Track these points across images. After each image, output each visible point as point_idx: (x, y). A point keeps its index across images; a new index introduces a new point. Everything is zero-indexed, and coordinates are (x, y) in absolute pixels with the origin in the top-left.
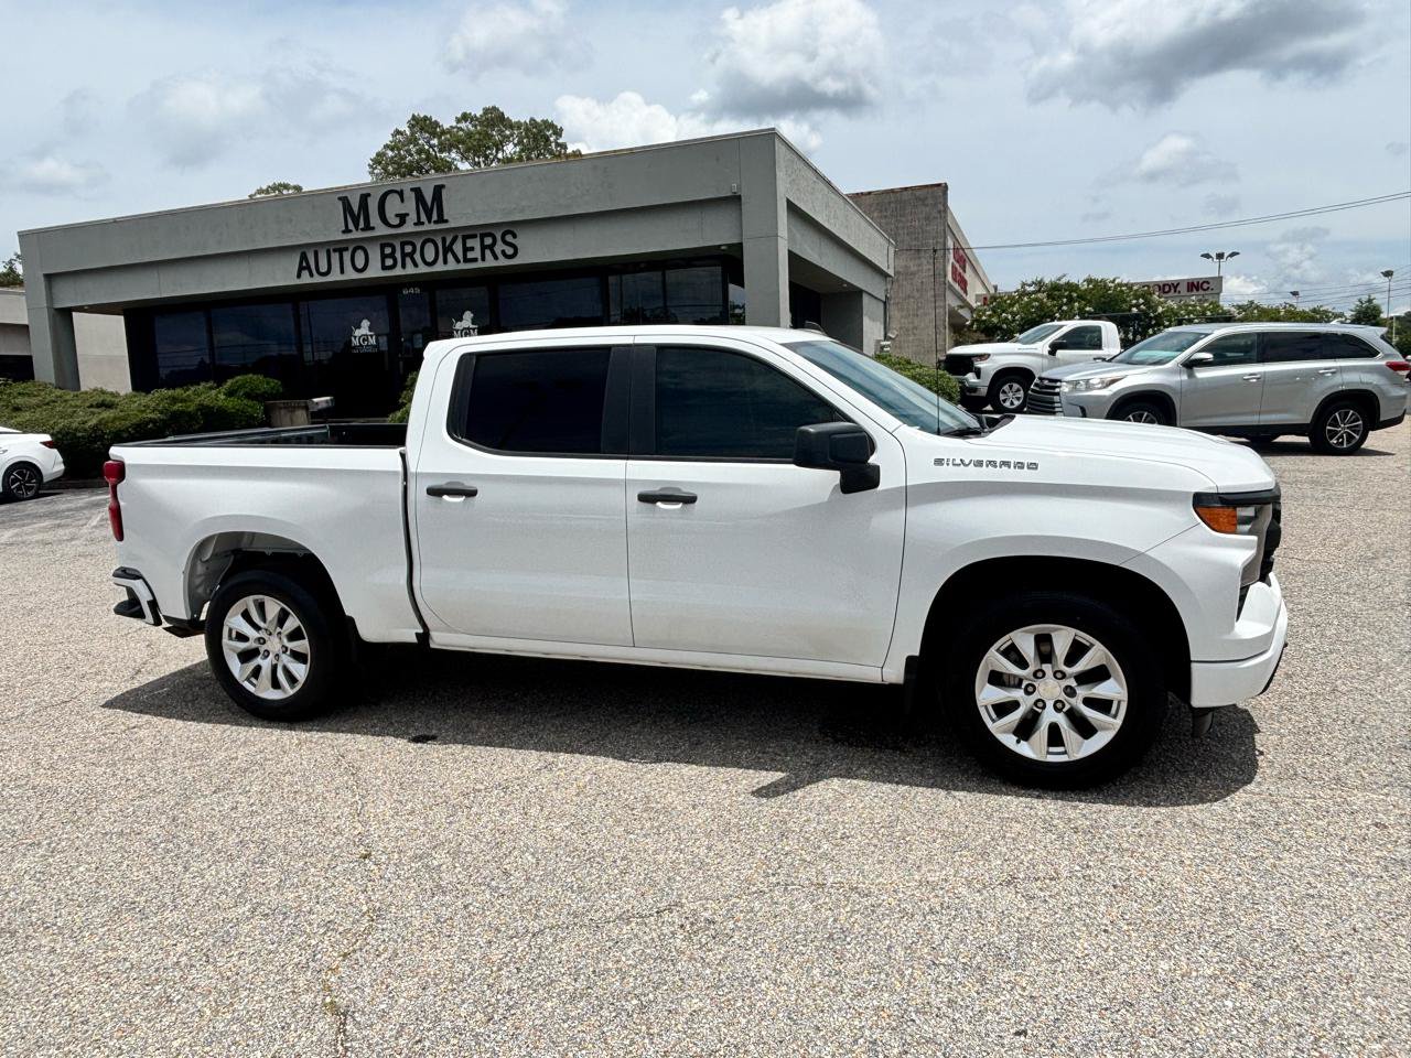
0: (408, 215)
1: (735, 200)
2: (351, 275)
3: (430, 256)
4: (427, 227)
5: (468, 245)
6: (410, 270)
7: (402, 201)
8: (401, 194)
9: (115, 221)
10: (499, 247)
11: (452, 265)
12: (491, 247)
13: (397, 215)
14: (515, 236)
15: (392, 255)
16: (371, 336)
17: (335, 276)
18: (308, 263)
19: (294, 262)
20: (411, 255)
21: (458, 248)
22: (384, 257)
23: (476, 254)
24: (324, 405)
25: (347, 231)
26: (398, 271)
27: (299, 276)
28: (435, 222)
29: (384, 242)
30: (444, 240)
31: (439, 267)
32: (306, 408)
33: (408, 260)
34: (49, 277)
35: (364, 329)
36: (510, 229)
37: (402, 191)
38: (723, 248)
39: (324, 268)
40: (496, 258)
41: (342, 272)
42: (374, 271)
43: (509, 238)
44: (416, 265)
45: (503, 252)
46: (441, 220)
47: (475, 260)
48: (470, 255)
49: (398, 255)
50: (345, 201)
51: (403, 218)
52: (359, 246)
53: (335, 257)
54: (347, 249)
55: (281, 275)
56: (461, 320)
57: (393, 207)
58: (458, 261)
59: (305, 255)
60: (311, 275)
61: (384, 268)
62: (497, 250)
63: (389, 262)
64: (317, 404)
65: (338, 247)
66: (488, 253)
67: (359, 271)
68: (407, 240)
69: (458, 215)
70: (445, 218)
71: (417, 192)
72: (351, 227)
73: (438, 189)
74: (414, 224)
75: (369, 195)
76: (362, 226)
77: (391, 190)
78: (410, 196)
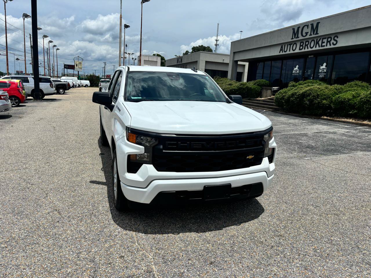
0: (308, 32)
2: (292, 52)
3: (312, 46)
4: (313, 36)
5: (323, 41)
6: (306, 50)
7: (308, 28)
8: (308, 26)
9: (247, 38)
10: (333, 41)
11: (318, 48)
12: (330, 42)
13: (305, 33)
14: (337, 37)
15: (302, 46)
16: (298, 70)
17: (288, 52)
18: (282, 49)
19: (279, 48)
20: (307, 45)
21: (320, 43)
22: (300, 46)
23: (325, 44)
24: (276, 89)
25: (292, 38)
26: (303, 50)
27: (280, 52)
28: (315, 34)
29: (301, 41)
30: (317, 40)
31: (314, 49)
32: (271, 90)
33: (306, 47)
34: (234, 53)
35: (296, 68)
36: (336, 35)
37: (308, 25)
39: (285, 50)
40: (330, 45)
41: (289, 51)
42: (297, 51)
43: (336, 38)
44: (308, 48)
45: (333, 43)
46: (317, 33)
47: (324, 46)
48: (323, 44)
49: (304, 45)
50: (294, 29)
51: (307, 33)
52: (295, 43)
53: (289, 46)
54: (292, 44)
55: (275, 52)
56: (322, 66)
57: (305, 30)
58: (319, 46)
59: (282, 46)
60: (282, 52)
61: (300, 49)
62: (331, 42)
63: (301, 48)
64: (274, 89)
65: (290, 43)
66: (328, 43)
67: (293, 50)
68: (307, 40)
69: (322, 32)
70: (318, 33)
71: (312, 25)
72: (294, 37)
73: (318, 23)
74: (309, 35)
75: (300, 27)
76: (296, 37)
77: (306, 25)
78: (310, 26)
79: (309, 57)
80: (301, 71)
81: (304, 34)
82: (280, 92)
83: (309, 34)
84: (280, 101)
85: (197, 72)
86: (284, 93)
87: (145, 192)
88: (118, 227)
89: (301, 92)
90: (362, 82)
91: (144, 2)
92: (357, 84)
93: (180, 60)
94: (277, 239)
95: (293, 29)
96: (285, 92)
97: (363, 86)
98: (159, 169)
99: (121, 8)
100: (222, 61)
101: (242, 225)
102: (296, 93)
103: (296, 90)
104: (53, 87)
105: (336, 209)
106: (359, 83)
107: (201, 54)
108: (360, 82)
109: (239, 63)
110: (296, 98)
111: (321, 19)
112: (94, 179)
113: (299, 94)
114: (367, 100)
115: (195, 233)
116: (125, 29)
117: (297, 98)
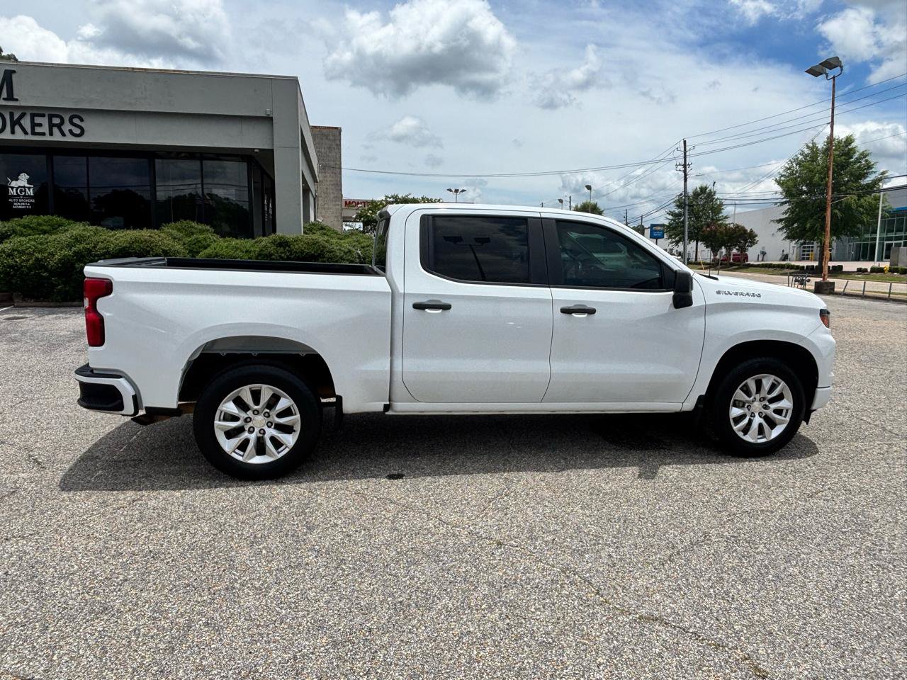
1: (269, 119)
5: (37, 121)
10: (67, 127)
11: (19, 135)
12: (59, 126)
14: (82, 120)
21: (26, 123)
23: (45, 129)
28: (4, 99)
30: (12, 115)
31: (7, 136)
36: (77, 115)
38: (256, 151)
40: (63, 134)
43: (76, 121)
45: (71, 131)
46: (10, 97)
47: (43, 134)
48: (38, 130)
56: (17, 179)
58: (26, 133)
62: (65, 129)
66: (55, 130)
69: (27, 97)
70: (15, 97)
73: (10, 73)
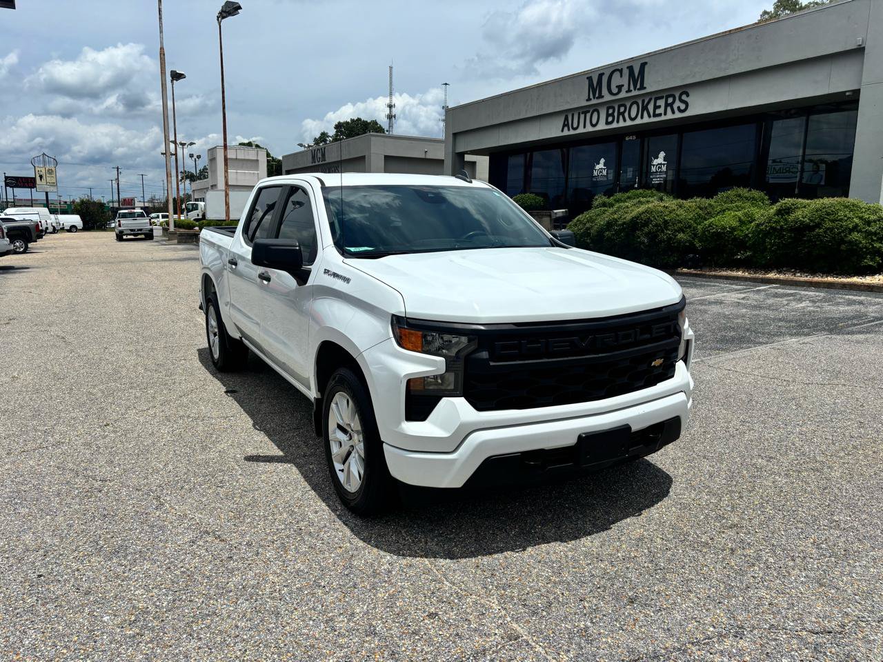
0: (623, 85)
1: (859, 51)
2: (589, 129)
3: (633, 115)
4: (634, 93)
5: (658, 104)
6: (622, 124)
7: (621, 76)
8: (621, 71)
10: (677, 104)
11: (646, 120)
12: (671, 105)
13: (617, 87)
14: (688, 96)
15: (612, 115)
16: (604, 169)
17: (581, 130)
18: (568, 122)
19: (560, 122)
20: (623, 114)
21: (651, 107)
22: (608, 115)
23: (662, 110)
24: (561, 215)
25: (589, 99)
26: (615, 125)
27: (562, 131)
28: (638, 89)
29: (609, 105)
30: (643, 101)
31: (638, 121)
32: (550, 216)
33: (621, 117)
34: (455, 135)
35: (601, 165)
36: (685, 90)
37: (622, 69)
38: (847, 94)
39: (575, 126)
40: (673, 112)
41: (585, 127)
42: (602, 126)
43: (684, 97)
44: (625, 120)
45: (679, 108)
46: (642, 88)
47: (660, 115)
48: (658, 111)
49: (616, 114)
50: (590, 79)
51: (620, 87)
52: (595, 109)
53: (582, 116)
54: (589, 112)
55: (553, 130)
56: (657, 158)
57: (616, 80)
58: (649, 116)
59: (566, 116)
60: (569, 130)
61: (607, 123)
62: (675, 107)
63: (610, 119)
64: (556, 213)
65: (584, 111)
66: (669, 109)
67: (594, 126)
68: (622, 103)
69: (652, 84)
70: (645, 86)
71: (631, 69)
72: (591, 97)
73: (643, 65)
74: (626, 92)
75: (603, 74)
76: (597, 95)
77: (616, 69)
78: (626, 72)
79: (627, 139)
80: (611, 171)
81: (615, 90)
82: (578, 221)
83: (625, 88)
84: (580, 240)
85: (471, 182)
86: (588, 221)
87: (453, 461)
88: (382, 553)
89: (629, 217)
90: (750, 190)
91: (223, 18)
92: (739, 196)
93: (320, 155)
94: (732, 533)
95: (587, 78)
96: (591, 220)
97: (753, 198)
98: (479, 407)
99: (161, 32)
100: (423, 156)
101: (645, 513)
102: (616, 220)
103: (615, 213)
104: (5, 234)
105: (809, 458)
106: (744, 192)
107: (373, 138)
108: (746, 190)
109: (468, 158)
110: (617, 233)
111: (649, 55)
112: (251, 451)
113: (624, 223)
114: (772, 228)
115: (559, 543)
116: (172, 81)
117: (621, 231)
